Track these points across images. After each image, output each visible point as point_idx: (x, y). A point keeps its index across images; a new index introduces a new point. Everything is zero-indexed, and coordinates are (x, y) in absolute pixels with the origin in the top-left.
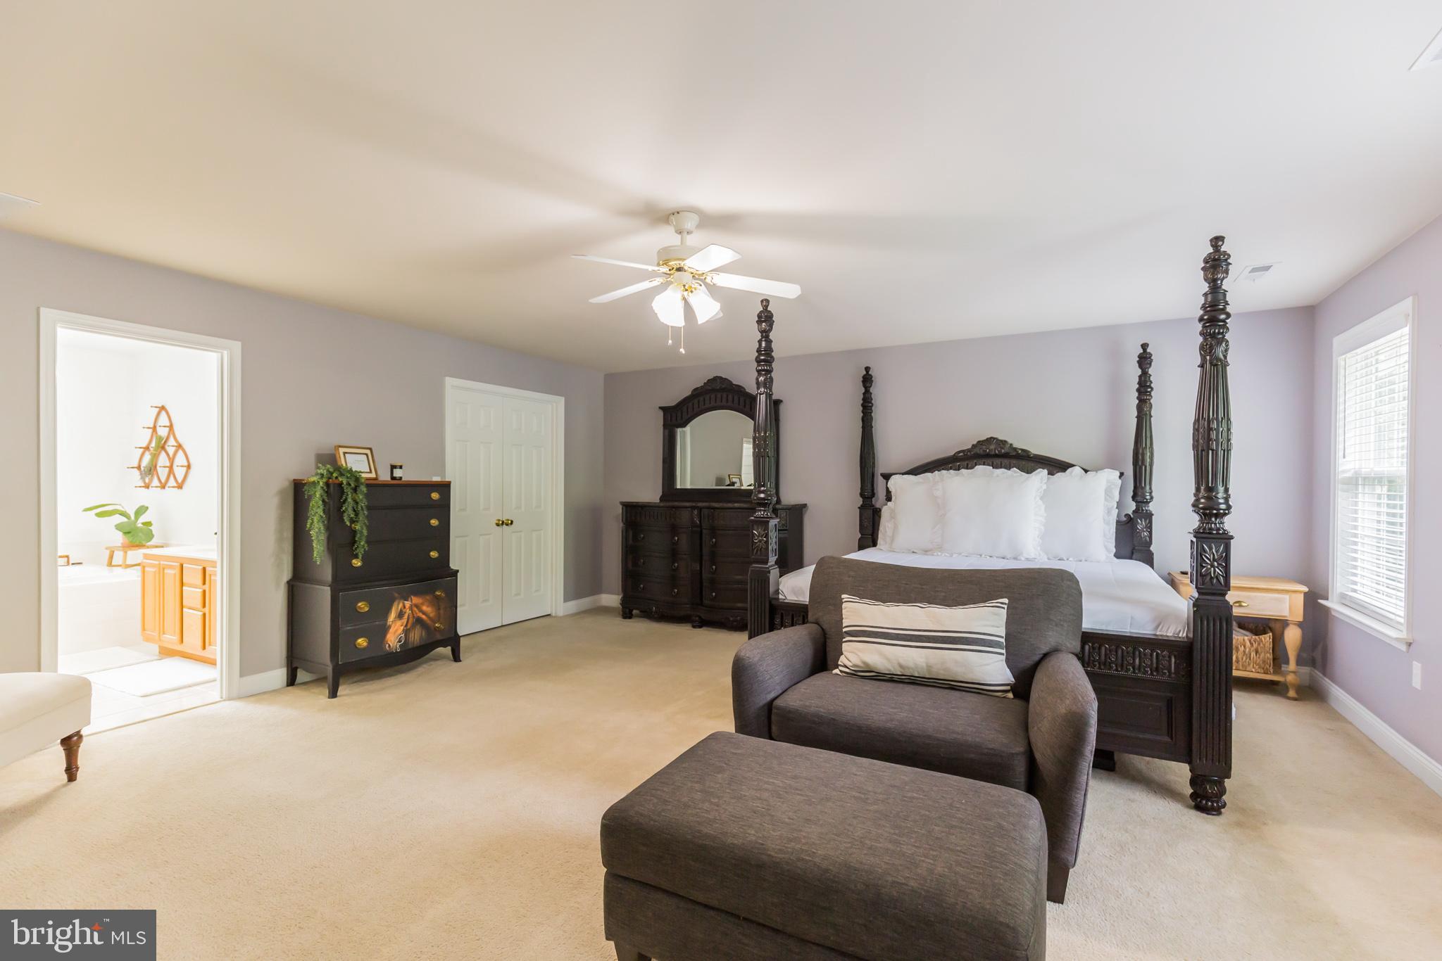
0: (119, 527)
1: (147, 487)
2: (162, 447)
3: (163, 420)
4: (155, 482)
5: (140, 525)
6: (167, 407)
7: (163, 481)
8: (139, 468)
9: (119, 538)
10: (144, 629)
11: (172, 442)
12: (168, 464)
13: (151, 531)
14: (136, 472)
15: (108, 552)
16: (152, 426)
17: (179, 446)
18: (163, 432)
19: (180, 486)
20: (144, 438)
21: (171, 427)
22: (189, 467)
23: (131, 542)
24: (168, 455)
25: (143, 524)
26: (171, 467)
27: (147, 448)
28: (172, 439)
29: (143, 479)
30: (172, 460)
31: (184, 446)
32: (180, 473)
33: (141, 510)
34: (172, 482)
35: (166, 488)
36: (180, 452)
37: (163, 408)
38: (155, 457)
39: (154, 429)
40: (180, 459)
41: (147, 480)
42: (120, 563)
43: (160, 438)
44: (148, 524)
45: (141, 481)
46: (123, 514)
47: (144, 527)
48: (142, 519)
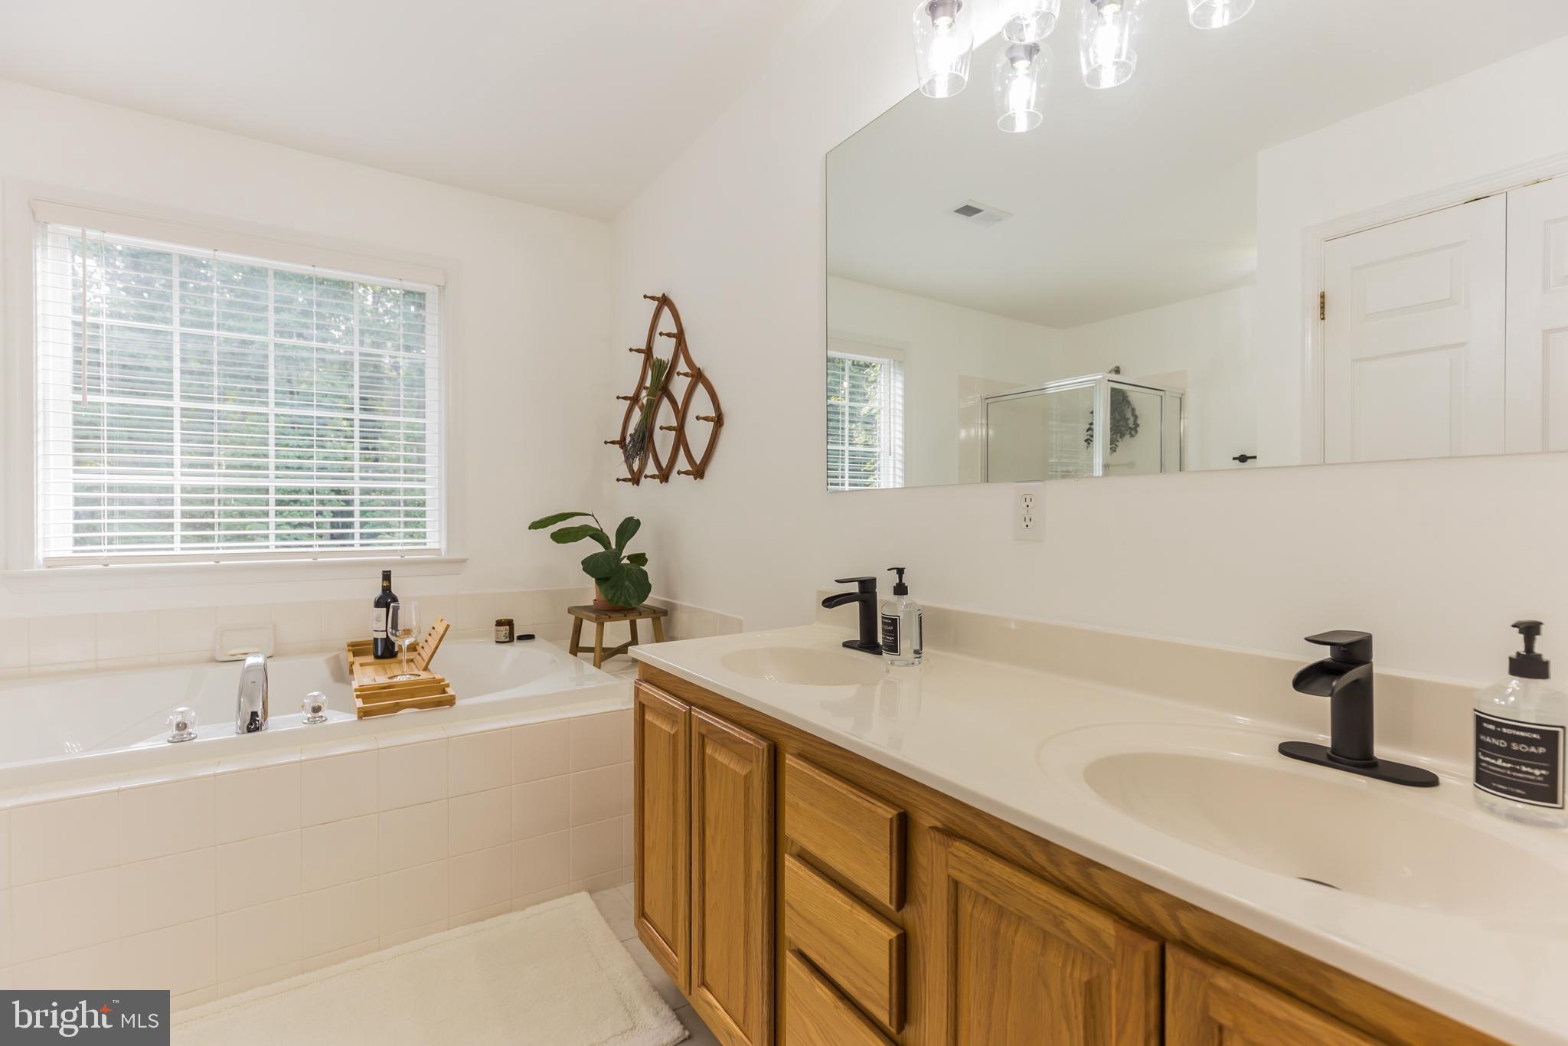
0: (590, 565)
1: (635, 479)
2: (662, 389)
3: (667, 323)
4: (651, 469)
5: (626, 561)
6: (673, 298)
7: (664, 464)
8: (622, 443)
9: (588, 591)
10: (642, 914)
11: (682, 366)
12: (674, 424)
13: (645, 574)
14: (617, 450)
15: (572, 618)
16: (644, 347)
17: (698, 376)
18: (664, 349)
19: (699, 472)
20: (630, 374)
21: (680, 336)
22: (718, 421)
23: (610, 600)
24: (673, 402)
25: (629, 558)
26: (680, 430)
27: (635, 400)
28: (682, 360)
29: (629, 460)
30: (681, 414)
31: (708, 374)
32: (698, 435)
33: (629, 528)
34: (682, 463)
35: (674, 475)
36: (701, 388)
37: (664, 301)
38: (650, 412)
39: (648, 352)
40: (701, 403)
41: (636, 467)
42: (593, 645)
43: (660, 364)
44: (639, 559)
45: (625, 467)
46: (599, 536)
47: (634, 567)
48: (630, 548)
